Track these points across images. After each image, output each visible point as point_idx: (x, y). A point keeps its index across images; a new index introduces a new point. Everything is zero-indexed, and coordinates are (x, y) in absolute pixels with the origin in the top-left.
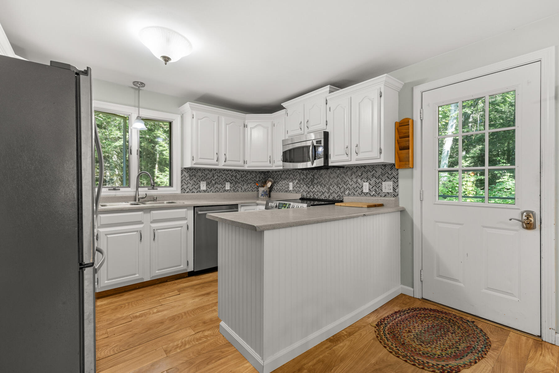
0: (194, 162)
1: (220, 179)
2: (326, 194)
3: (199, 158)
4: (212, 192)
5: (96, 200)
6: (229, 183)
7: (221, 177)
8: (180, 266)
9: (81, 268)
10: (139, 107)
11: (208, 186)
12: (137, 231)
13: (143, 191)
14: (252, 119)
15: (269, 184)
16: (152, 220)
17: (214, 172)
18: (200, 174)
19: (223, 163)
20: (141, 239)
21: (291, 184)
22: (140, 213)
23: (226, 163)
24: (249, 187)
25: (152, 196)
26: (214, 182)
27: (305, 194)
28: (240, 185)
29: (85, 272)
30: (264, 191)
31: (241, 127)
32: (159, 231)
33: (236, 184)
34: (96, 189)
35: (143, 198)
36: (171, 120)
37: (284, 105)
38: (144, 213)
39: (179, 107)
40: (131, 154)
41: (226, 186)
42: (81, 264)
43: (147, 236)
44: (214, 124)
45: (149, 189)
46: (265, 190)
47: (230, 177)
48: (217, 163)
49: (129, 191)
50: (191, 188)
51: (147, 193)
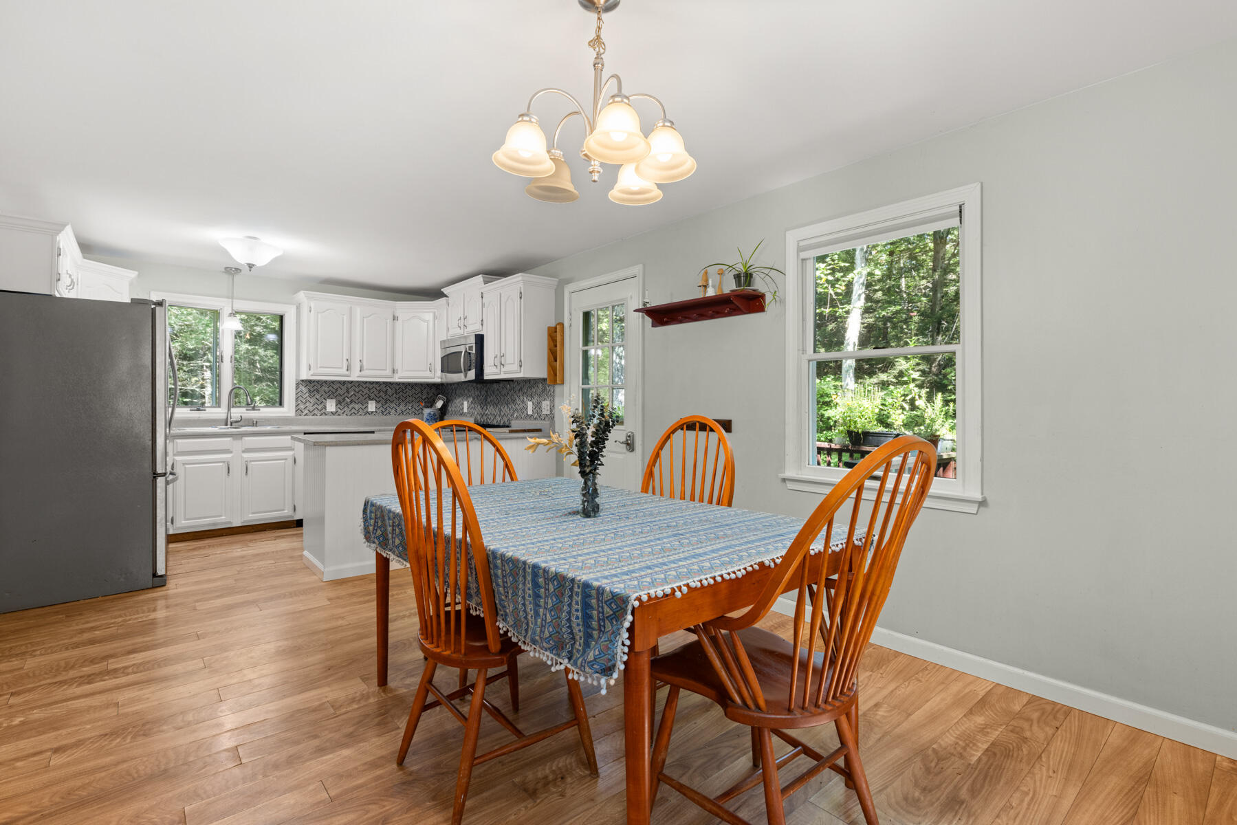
0: (311, 372)
1: (359, 395)
2: (497, 417)
3: (319, 366)
4: (345, 415)
5: (169, 423)
6: (375, 401)
7: (360, 392)
8: (283, 510)
9: (154, 477)
10: (232, 298)
11: (339, 406)
12: (224, 462)
13: (237, 413)
14: (405, 309)
15: (439, 404)
16: (243, 449)
17: (350, 386)
18: (327, 389)
19: (358, 373)
20: (229, 472)
21: (465, 403)
22: (229, 439)
23: (363, 373)
24: (410, 408)
25: (251, 419)
26: (349, 400)
27: (479, 418)
28: (394, 405)
29: (158, 481)
30: (430, 414)
31: (388, 321)
32: (253, 463)
33: (386, 403)
34: (170, 410)
35: (237, 422)
36: (281, 313)
37: (445, 290)
38: (234, 439)
39: (295, 294)
40: (222, 362)
41: (369, 406)
42: (154, 474)
43: (237, 470)
44: (343, 318)
45: (247, 410)
46: (432, 413)
47: (376, 392)
48: (347, 373)
49: (220, 413)
50: (311, 409)
51: (243, 415)
